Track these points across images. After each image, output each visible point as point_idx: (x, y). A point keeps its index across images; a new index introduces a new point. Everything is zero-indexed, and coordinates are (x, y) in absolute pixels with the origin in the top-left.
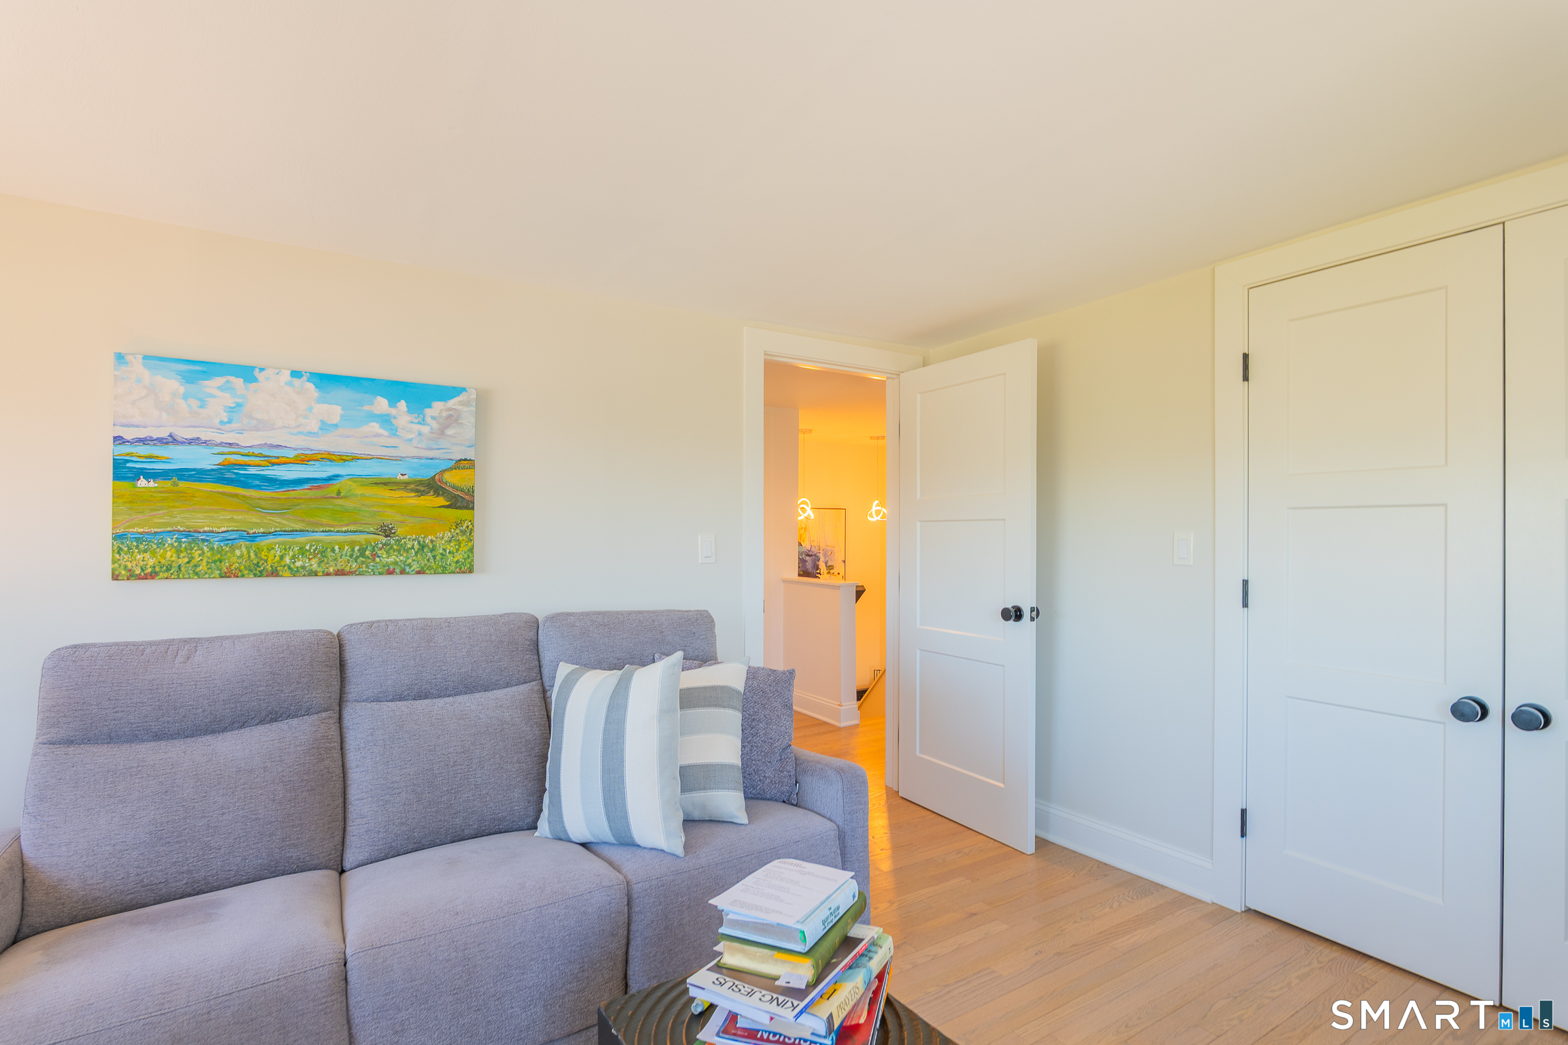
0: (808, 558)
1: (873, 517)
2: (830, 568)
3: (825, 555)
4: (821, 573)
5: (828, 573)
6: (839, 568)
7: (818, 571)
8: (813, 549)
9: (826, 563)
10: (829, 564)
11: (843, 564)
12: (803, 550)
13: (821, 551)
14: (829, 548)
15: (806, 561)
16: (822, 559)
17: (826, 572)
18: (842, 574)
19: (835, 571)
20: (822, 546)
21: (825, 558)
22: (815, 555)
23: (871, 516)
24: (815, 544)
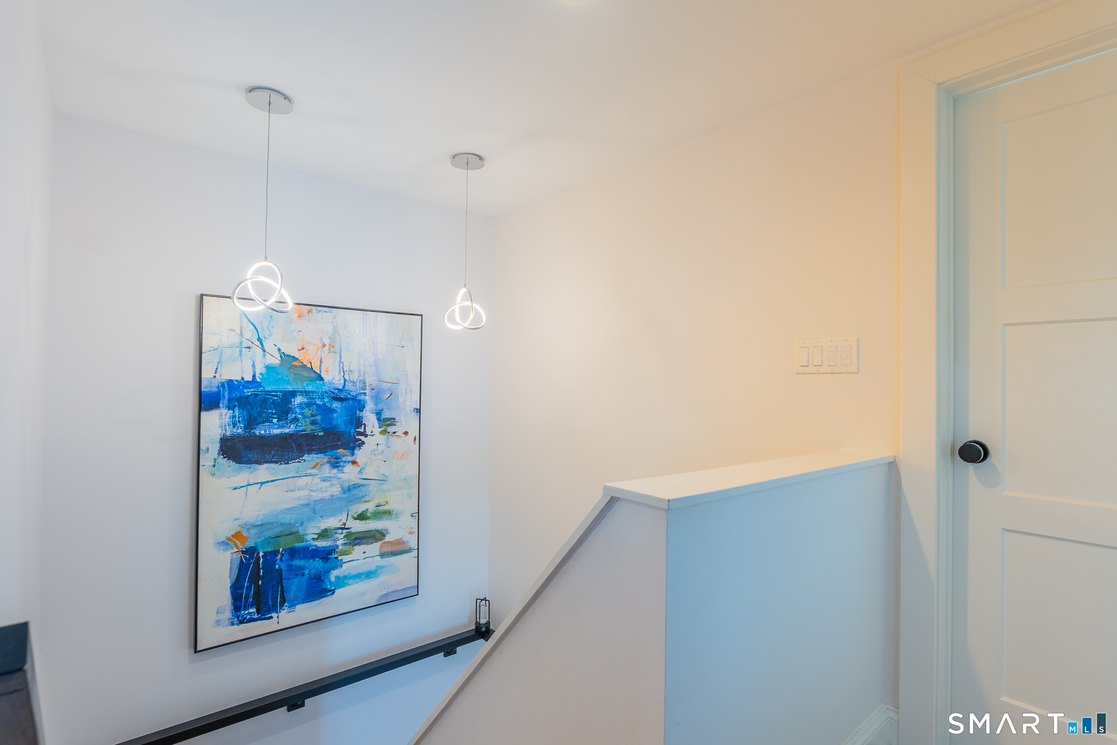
0: (336, 405)
1: (457, 324)
2: (386, 423)
3: (377, 399)
4: (368, 432)
5: (384, 432)
6: (407, 422)
7: (362, 430)
8: (349, 386)
9: (379, 414)
10: (386, 415)
11: (415, 416)
12: (325, 388)
13: (367, 392)
14: (385, 386)
15: (332, 411)
16: (370, 405)
17: (377, 430)
18: (414, 432)
19: (399, 428)
20: (371, 380)
21: (376, 404)
22: (354, 399)
23: (452, 320)
24: (355, 377)
